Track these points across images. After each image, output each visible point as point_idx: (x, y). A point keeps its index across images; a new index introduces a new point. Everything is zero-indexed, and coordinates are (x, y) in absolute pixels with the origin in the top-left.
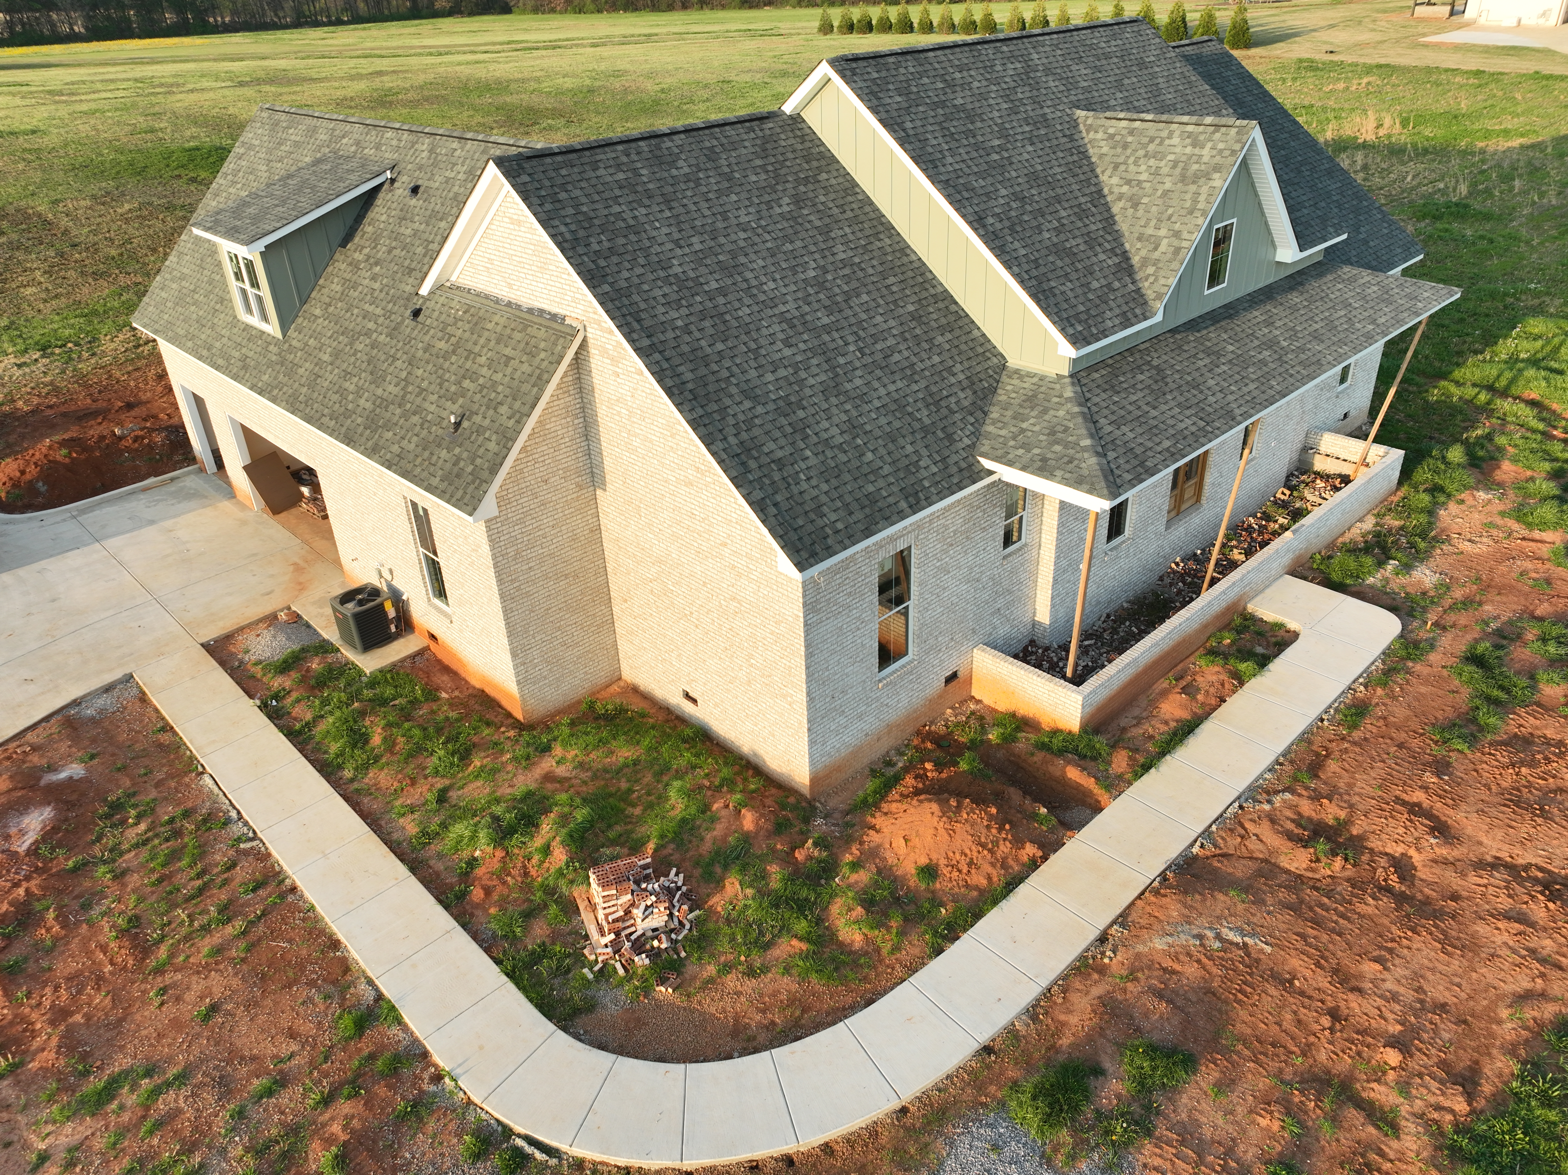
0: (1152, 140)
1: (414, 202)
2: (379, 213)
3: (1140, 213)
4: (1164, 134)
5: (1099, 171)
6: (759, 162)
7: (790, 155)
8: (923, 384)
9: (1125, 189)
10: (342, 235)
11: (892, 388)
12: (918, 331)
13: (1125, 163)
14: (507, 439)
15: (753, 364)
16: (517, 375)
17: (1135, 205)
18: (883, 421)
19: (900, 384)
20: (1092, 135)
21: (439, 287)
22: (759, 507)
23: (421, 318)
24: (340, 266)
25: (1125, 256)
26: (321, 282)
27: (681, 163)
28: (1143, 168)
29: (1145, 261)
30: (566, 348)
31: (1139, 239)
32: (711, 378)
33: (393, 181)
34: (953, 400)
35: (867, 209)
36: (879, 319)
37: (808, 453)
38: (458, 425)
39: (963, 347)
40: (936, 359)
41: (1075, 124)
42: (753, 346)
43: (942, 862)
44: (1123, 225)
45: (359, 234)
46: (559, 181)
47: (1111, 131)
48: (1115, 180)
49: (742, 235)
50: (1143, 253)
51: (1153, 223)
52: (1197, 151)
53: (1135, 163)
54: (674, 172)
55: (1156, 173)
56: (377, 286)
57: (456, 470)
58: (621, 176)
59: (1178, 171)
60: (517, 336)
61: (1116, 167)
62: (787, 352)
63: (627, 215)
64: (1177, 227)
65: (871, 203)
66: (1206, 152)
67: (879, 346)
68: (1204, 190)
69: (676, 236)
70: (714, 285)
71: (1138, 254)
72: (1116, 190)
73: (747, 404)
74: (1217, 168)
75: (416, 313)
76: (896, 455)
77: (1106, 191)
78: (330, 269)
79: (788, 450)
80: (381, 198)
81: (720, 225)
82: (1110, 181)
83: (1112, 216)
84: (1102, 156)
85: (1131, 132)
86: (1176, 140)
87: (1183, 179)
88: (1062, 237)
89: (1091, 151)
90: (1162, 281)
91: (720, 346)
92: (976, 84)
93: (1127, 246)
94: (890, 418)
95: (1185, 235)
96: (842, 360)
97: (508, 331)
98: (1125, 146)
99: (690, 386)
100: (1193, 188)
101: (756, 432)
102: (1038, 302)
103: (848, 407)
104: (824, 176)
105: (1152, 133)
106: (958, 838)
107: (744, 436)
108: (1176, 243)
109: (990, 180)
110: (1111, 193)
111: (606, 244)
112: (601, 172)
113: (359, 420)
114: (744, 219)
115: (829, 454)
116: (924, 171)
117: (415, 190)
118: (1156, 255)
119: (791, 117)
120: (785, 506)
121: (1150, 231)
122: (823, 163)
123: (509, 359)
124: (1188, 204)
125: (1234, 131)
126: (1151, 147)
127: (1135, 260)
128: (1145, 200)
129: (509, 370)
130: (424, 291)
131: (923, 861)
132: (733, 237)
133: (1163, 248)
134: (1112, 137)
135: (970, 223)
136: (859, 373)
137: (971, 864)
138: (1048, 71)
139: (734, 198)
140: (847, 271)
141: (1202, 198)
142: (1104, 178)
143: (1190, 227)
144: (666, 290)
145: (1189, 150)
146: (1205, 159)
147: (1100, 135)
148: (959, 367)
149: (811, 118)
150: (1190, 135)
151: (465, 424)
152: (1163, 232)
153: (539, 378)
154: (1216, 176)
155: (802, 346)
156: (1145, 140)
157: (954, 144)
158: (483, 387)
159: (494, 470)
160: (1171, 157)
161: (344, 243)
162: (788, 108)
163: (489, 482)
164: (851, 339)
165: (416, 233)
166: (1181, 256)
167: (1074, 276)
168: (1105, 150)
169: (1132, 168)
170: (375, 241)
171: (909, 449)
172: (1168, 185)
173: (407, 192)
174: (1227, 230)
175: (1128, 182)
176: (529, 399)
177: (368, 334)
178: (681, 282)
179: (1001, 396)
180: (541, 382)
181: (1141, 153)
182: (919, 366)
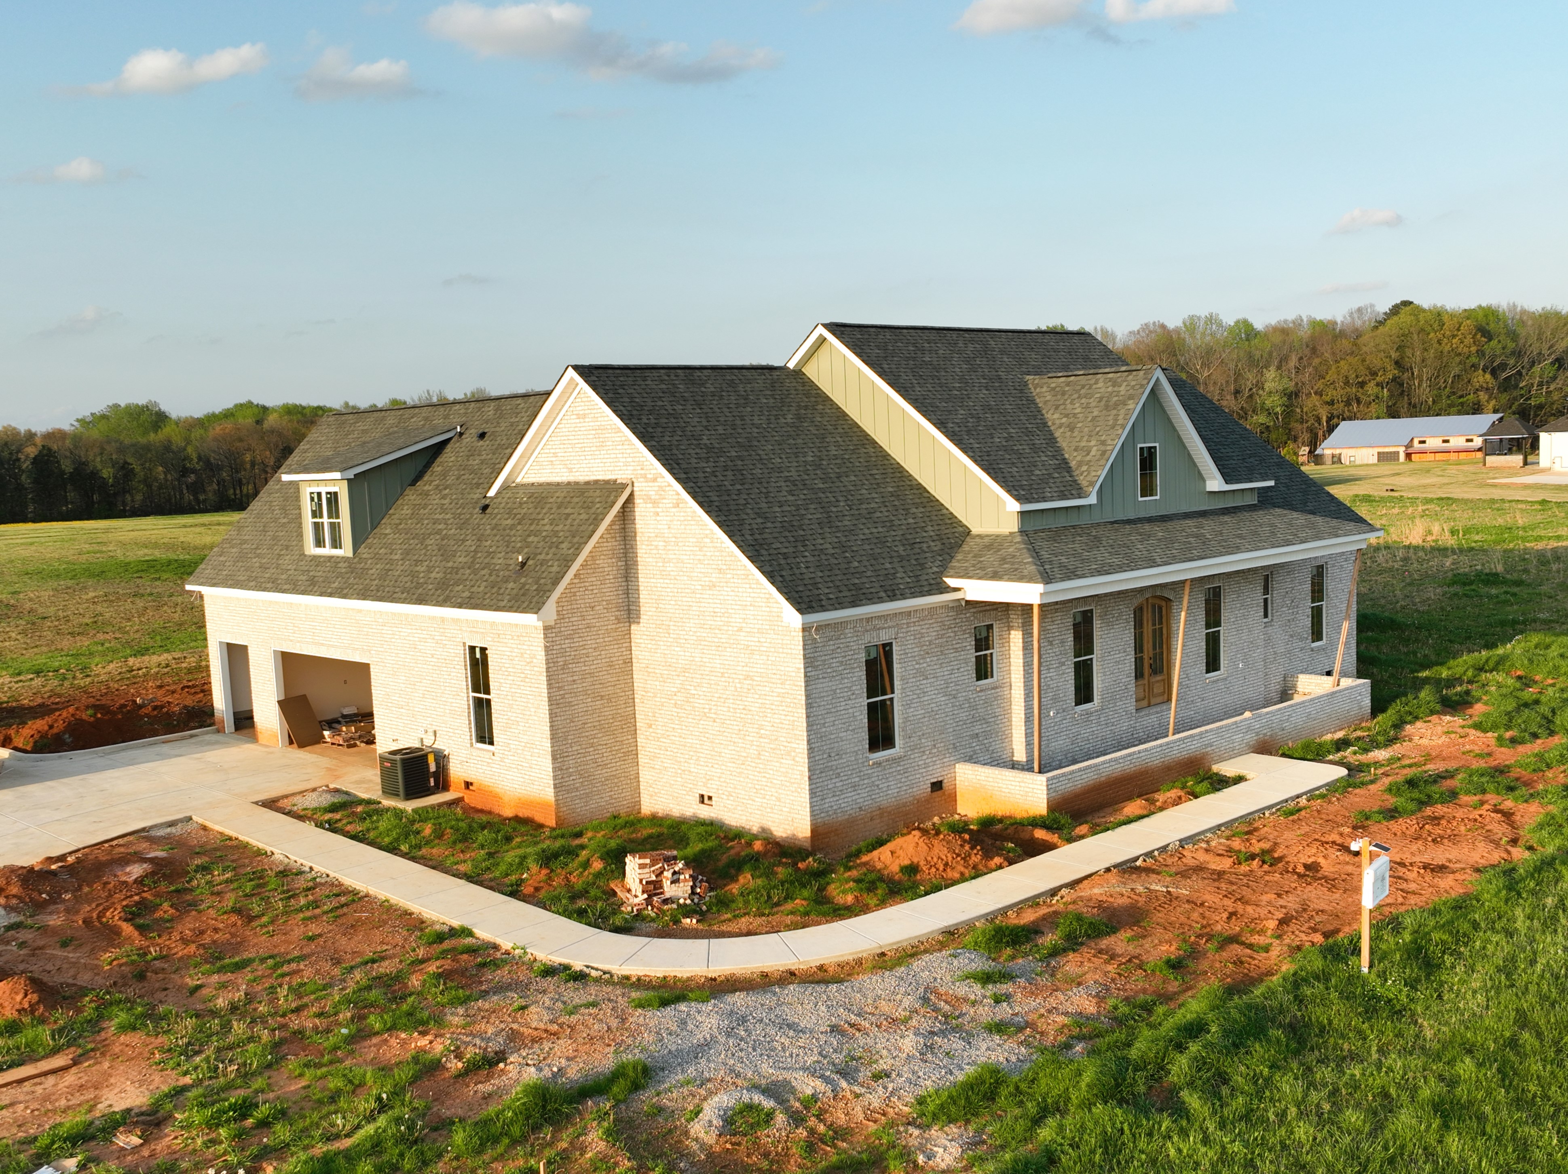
0: (1083, 387)
1: (481, 443)
2: (448, 456)
3: (1076, 434)
4: (1093, 381)
5: (1044, 412)
6: (769, 393)
7: (793, 392)
8: (901, 532)
9: (1064, 420)
10: (413, 476)
11: (875, 530)
12: (896, 503)
13: (1064, 404)
14: (567, 563)
15: (764, 500)
16: (575, 523)
17: (1072, 430)
18: (867, 547)
19: (880, 530)
20: (1038, 390)
21: (505, 487)
22: (771, 576)
23: (488, 511)
24: (411, 496)
25: (1065, 462)
26: (391, 512)
27: (708, 385)
28: (1077, 405)
29: (1080, 464)
30: (617, 497)
31: (1075, 450)
32: (732, 502)
33: (461, 434)
34: (925, 545)
35: (855, 430)
36: (864, 491)
37: (807, 554)
38: (523, 564)
39: (934, 518)
40: (911, 521)
41: (1026, 384)
42: (764, 490)
43: (922, 863)
44: (1063, 443)
45: (429, 473)
46: (619, 383)
47: (1053, 385)
48: (1056, 416)
49: (756, 430)
50: (1079, 458)
51: (1085, 439)
52: (1116, 389)
53: (1071, 403)
54: (703, 389)
55: (1087, 407)
56: (447, 501)
57: (522, 592)
58: (664, 386)
59: (1103, 403)
60: (576, 500)
61: (1057, 408)
62: (790, 498)
63: (669, 407)
64: (1103, 438)
65: (859, 427)
66: (1123, 389)
67: (864, 506)
68: (1122, 412)
69: (705, 423)
70: (734, 454)
71: (1073, 459)
72: (1057, 422)
73: (759, 520)
74: (1131, 397)
75: (485, 508)
76: (877, 567)
77: (1050, 424)
78: (400, 502)
79: (791, 550)
80: (449, 448)
81: (738, 422)
82: (1053, 417)
83: (1055, 438)
84: (1046, 402)
85: (1068, 384)
86: (1100, 385)
87: (1107, 407)
88: (1011, 443)
89: (1038, 400)
90: (1094, 474)
91: (738, 487)
92: (941, 352)
93: (1067, 456)
94: (873, 546)
95: (1109, 442)
96: (834, 509)
97: (568, 499)
98: (1064, 393)
99: (716, 504)
100: (1114, 412)
101: (765, 536)
102: (989, 474)
103: (838, 535)
104: (820, 407)
105: (1083, 383)
106: (936, 851)
107: (757, 536)
108: (1103, 448)
109: (951, 404)
110: (1054, 424)
111: (653, 421)
112: (649, 382)
113: (430, 587)
114: (756, 421)
115: (823, 557)
116: (897, 391)
117: (482, 436)
118: (1088, 458)
119: (794, 371)
120: (788, 578)
121: (1083, 444)
122: (819, 399)
123: (568, 515)
124: (1111, 423)
125: (1142, 373)
126: (1083, 392)
127: (1073, 464)
128: (1079, 425)
129: (569, 521)
130: (492, 493)
131: (907, 862)
132: (749, 430)
133: (1093, 453)
134: (1053, 389)
135: (934, 424)
136: (848, 518)
137: (946, 864)
138: (1002, 352)
139: (749, 409)
140: (838, 461)
141: (1121, 417)
142: (1048, 416)
143: (1113, 436)
144: (698, 451)
145: (1110, 389)
146: (1122, 393)
147: (1044, 389)
148: (930, 528)
149: (810, 371)
150: (1111, 379)
151: (530, 562)
152: (1093, 443)
153: (595, 519)
154: (1131, 402)
155: (803, 497)
156: (1079, 387)
157: (922, 381)
158: (545, 537)
159: (556, 582)
160: (1098, 395)
161: (413, 483)
162: (791, 365)
163: (551, 591)
164: (841, 499)
165: (482, 462)
166: (1106, 456)
167: (1020, 465)
168: (1048, 398)
169: (1069, 406)
170: (444, 475)
171: (888, 566)
172: (1096, 413)
173: (476, 439)
174: (1151, 451)
175: (1067, 416)
176: (587, 534)
177: (439, 532)
178: (710, 449)
179: (965, 548)
180: (596, 521)
181: (1076, 396)
182: (897, 522)
